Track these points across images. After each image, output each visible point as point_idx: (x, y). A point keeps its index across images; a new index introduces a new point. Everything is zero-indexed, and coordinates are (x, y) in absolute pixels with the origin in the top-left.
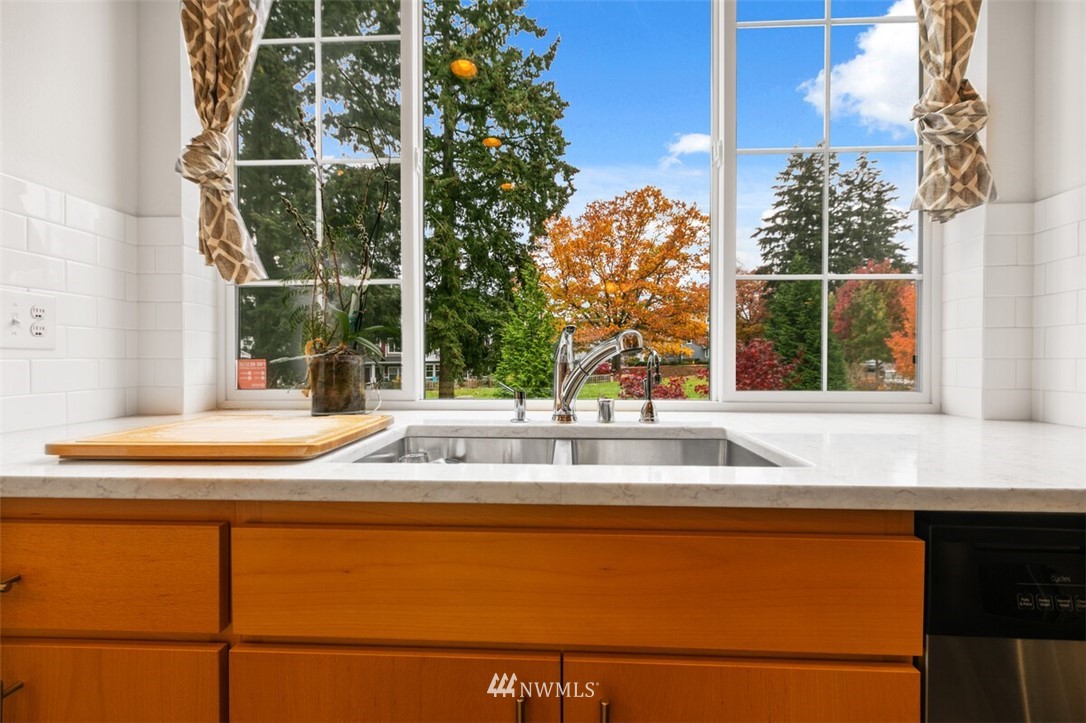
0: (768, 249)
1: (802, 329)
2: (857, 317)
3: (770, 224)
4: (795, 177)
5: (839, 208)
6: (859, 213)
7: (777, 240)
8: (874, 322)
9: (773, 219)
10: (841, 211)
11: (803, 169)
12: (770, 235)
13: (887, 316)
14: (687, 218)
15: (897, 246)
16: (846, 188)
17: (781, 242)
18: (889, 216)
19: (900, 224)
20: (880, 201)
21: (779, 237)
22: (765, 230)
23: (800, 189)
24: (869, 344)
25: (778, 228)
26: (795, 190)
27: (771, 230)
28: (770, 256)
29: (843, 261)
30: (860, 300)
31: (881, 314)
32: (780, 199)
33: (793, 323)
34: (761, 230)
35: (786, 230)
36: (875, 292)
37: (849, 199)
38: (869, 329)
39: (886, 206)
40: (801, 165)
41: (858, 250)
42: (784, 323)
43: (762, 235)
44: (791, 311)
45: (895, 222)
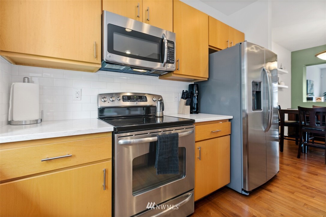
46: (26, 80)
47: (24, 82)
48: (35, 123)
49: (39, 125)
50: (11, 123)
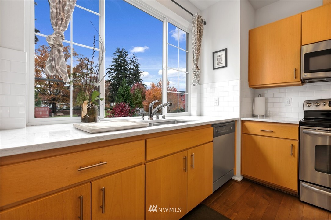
0: (110, 75)
1: (125, 99)
2: (135, 96)
3: (111, 67)
4: (117, 55)
5: (128, 67)
6: (133, 69)
7: (112, 72)
8: (139, 98)
9: (112, 66)
10: (129, 68)
11: (120, 54)
12: (111, 71)
13: (141, 96)
14: (84, 60)
15: (141, 79)
16: (130, 62)
17: (113, 73)
18: (139, 71)
19: (141, 74)
20: (137, 67)
21: (113, 72)
22: (109, 69)
23: (119, 59)
24: (137, 103)
25: (113, 69)
26: (117, 59)
27: (111, 69)
28: (111, 77)
29: (129, 81)
30: (135, 92)
31: (140, 96)
32: (113, 60)
33: (123, 97)
34: (108, 69)
35: (115, 70)
36: (139, 90)
37: (131, 65)
38: (138, 100)
39: (139, 68)
40: (119, 52)
41: (133, 79)
42: (121, 97)
43: (109, 70)
44: (123, 94)
45: (141, 73)
46: (260, 96)
47: (259, 97)
48: (263, 116)
49: (265, 118)
50: (253, 116)
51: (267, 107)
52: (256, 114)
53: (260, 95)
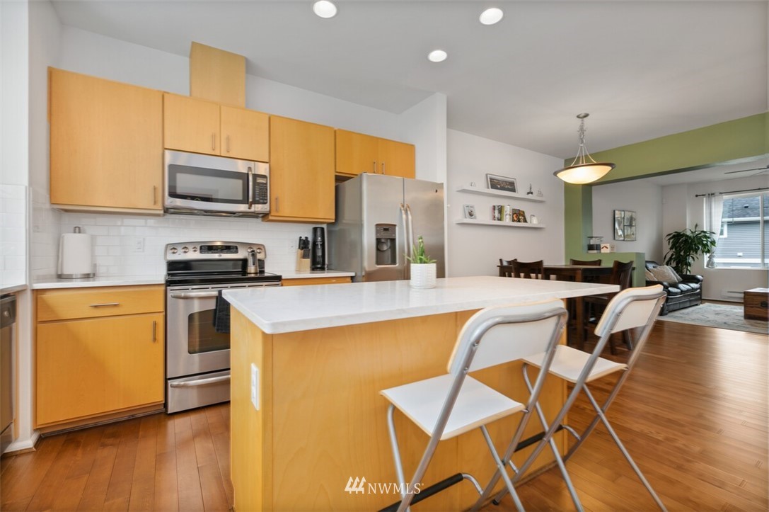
46: (78, 230)
47: (75, 232)
48: (87, 277)
49: (91, 279)
50: (60, 277)
51: (93, 256)
52: (66, 271)
53: (79, 228)
